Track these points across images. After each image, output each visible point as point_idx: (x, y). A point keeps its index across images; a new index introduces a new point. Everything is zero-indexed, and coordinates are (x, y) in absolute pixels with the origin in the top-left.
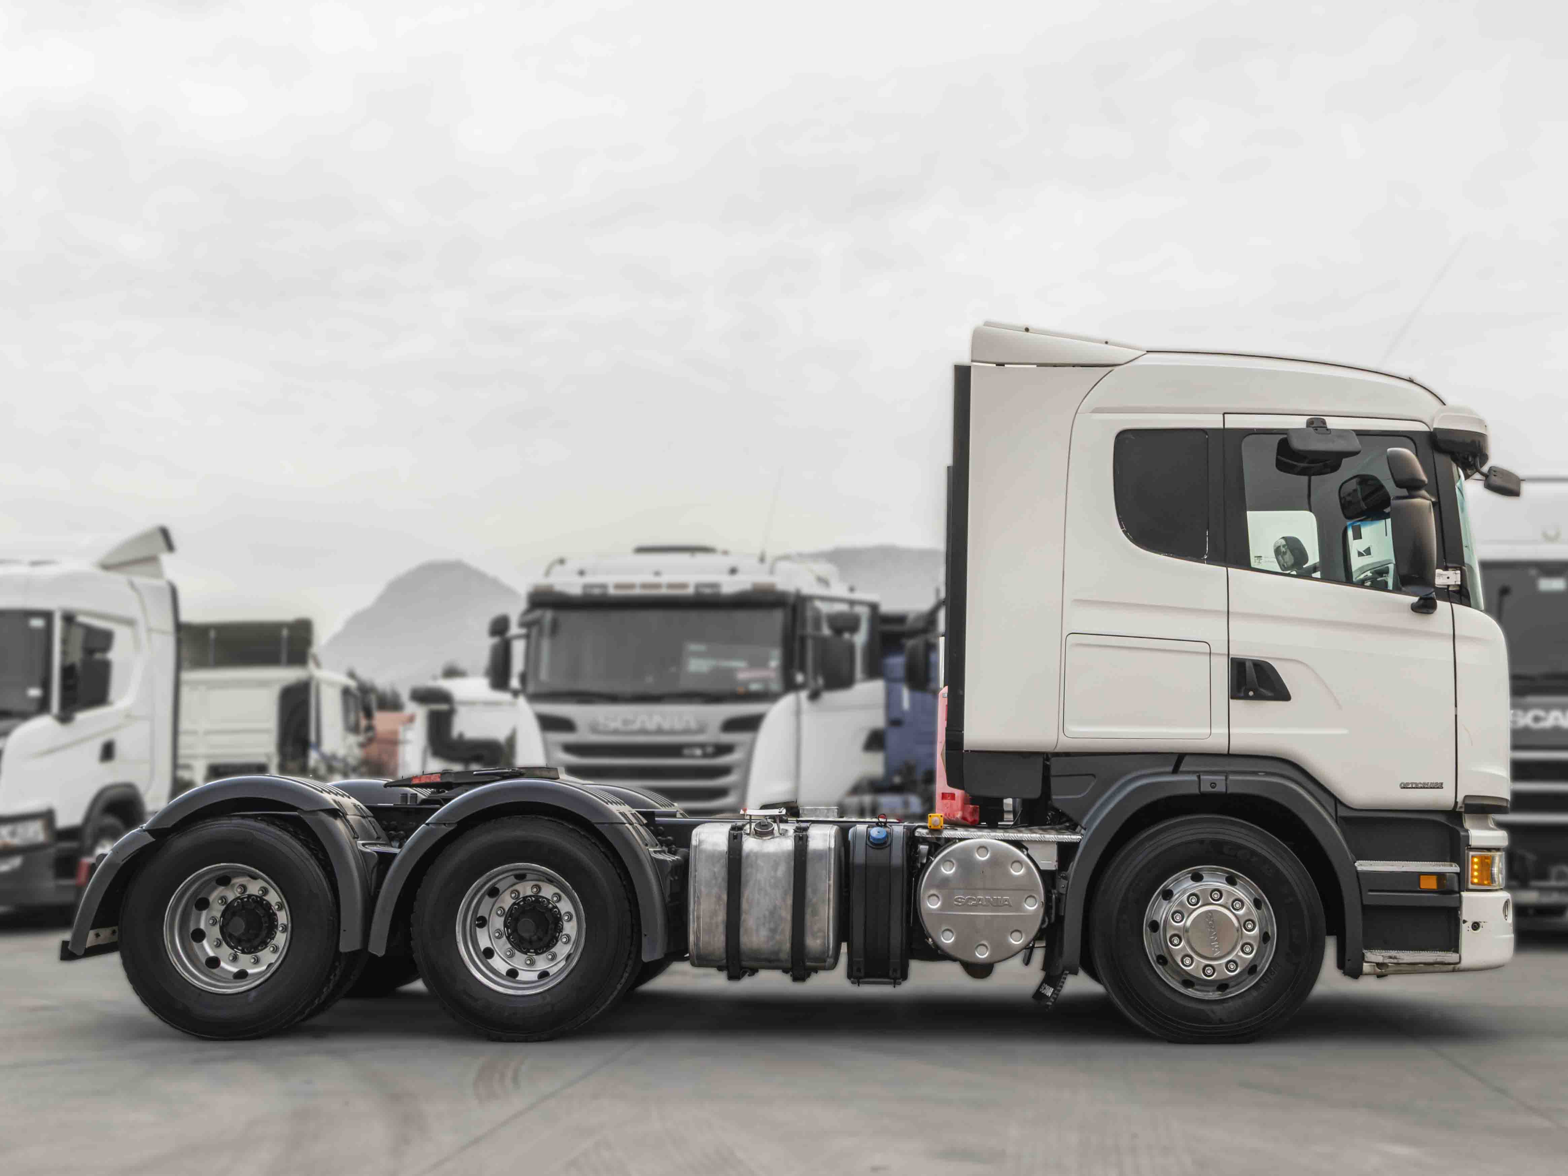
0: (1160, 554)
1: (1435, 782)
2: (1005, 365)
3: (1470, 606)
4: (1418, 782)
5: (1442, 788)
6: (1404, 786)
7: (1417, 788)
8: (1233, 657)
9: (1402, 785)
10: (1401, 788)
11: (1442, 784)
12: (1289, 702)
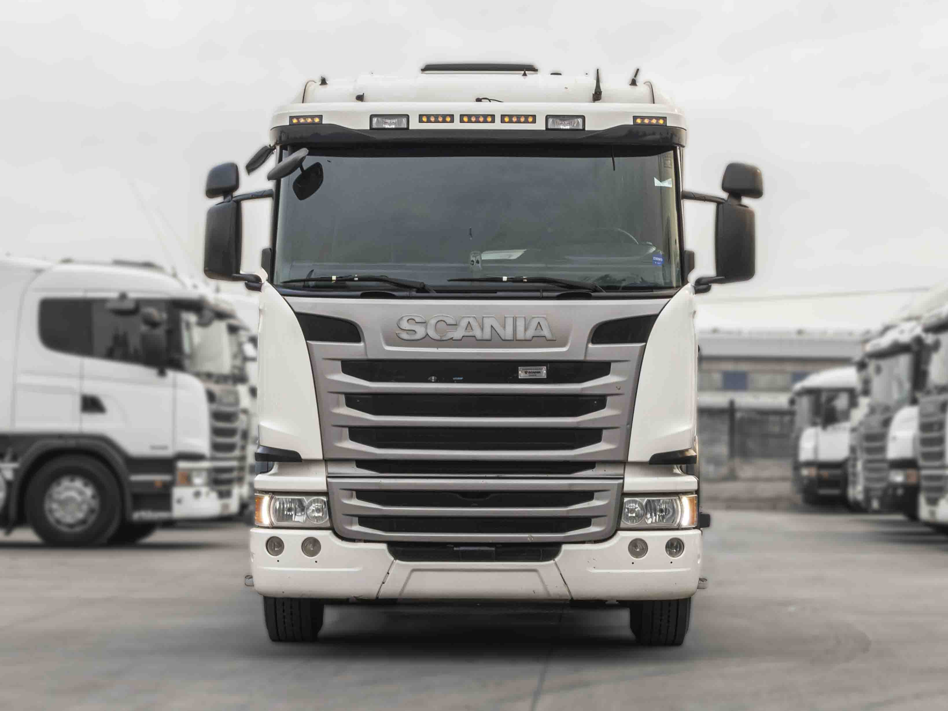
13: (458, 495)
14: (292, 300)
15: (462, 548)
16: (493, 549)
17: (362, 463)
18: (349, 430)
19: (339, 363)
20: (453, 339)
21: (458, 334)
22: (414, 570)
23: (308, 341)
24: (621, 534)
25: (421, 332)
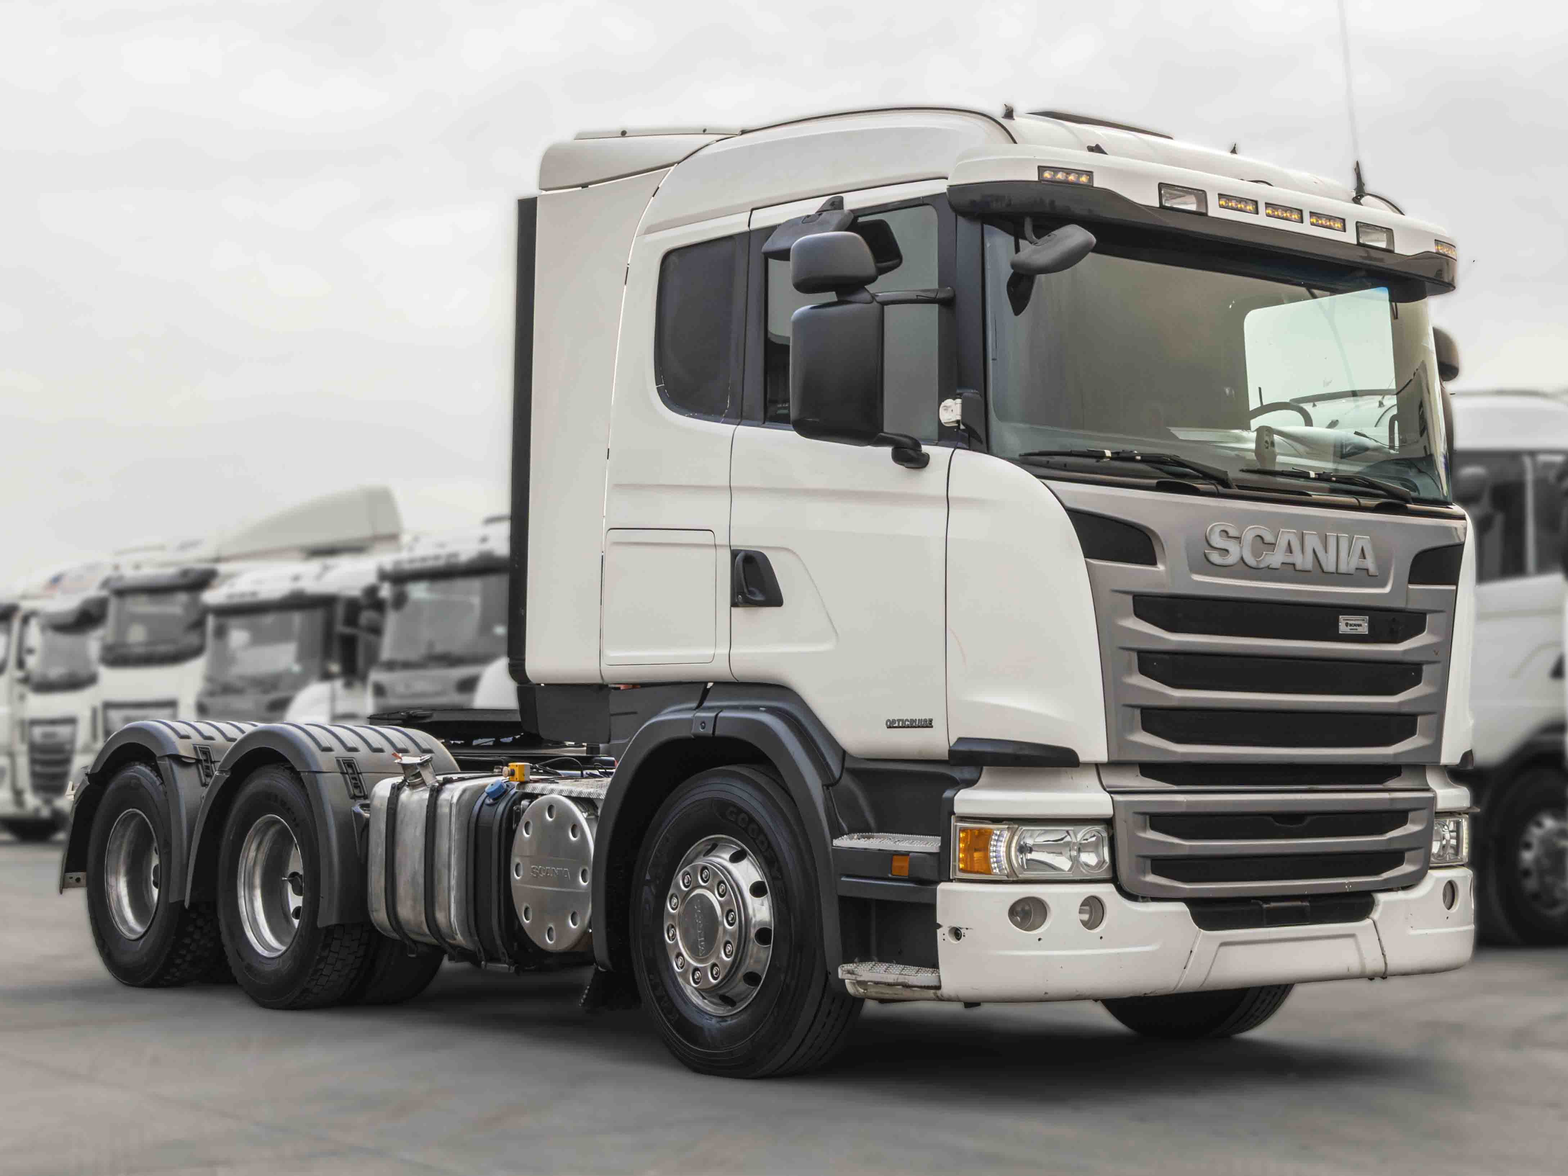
0: (684, 415)
1: (923, 718)
2: (590, 186)
3: (988, 451)
4: (905, 719)
5: (932, 727)
6: (891, 725)
7: (904, 727)
8: (734, 548)
9: (888, 723)
10: (888, 728)
11: (931, 721)
12: (781, 608)
13: (1270, 818)
14: (1059, 486)
15: (1273, 905)
16: (1306, 904)
17: (1149, 769)
18: (1142, 713)
19: (1129, 599)
20: (1271, 566)
21: (1276, 559)
22: (1224, 944)
23: (1088, 560)
24: (1433, 874)
25: (1235, 553)
